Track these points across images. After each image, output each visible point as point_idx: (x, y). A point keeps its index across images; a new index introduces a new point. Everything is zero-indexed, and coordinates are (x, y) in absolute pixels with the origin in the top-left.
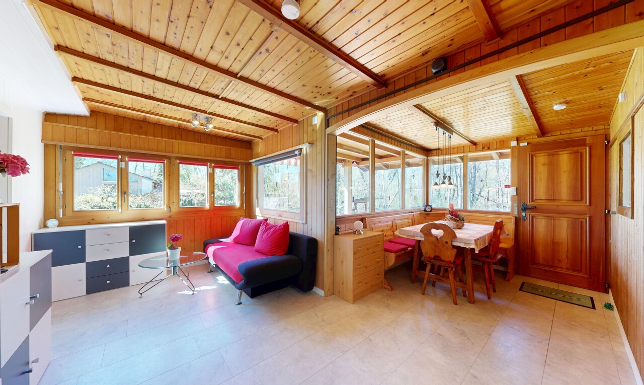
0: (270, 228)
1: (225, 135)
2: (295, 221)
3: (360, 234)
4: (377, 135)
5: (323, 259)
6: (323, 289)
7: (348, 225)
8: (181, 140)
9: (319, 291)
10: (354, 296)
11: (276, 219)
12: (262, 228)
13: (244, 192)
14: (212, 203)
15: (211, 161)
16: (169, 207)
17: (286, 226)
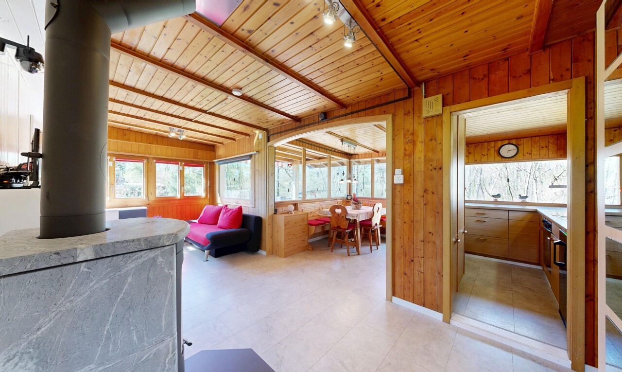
0: (229, 211)
1: (193, 141)
2: (247, 206)
3: (292, 213)
4: (307, 145)
5: (265, 231)
6: (265, 250)
7: (284, 208)
8: (158, 144)
9: (263, 252)
10: (285, 253)
11: (233, 205)
12: (223, 211)
13: (208, 185)
14: (182, 194)
15: (181, 161)
16: (148, 197)
17: (240, 209)
